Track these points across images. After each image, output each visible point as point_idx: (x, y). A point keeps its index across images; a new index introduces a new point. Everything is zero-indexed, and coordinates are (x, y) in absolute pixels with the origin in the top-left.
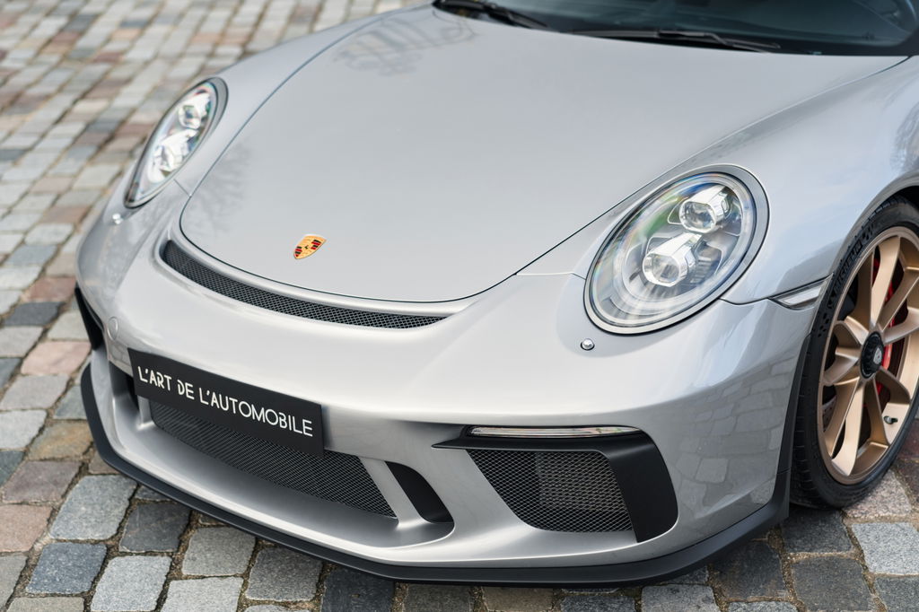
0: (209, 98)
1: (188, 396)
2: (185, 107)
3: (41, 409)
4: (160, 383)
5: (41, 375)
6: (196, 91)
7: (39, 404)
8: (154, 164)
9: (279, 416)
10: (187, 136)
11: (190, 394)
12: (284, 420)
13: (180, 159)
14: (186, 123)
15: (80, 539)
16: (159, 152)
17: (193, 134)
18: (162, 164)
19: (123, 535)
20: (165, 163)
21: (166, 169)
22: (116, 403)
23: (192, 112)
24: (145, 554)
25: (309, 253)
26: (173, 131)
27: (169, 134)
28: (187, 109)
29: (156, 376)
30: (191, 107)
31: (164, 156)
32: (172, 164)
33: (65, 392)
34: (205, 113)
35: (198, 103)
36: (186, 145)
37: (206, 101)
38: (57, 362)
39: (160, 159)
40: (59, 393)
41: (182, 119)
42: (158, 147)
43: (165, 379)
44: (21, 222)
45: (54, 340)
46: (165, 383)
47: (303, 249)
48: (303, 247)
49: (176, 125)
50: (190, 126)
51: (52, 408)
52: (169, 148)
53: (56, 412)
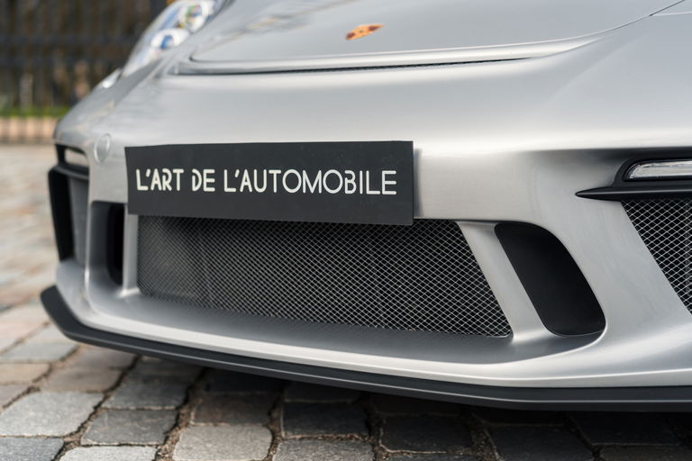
1: (206, 189)
4: (166, 184)
9: (344, 176)
11: (209, 185)
12: (352, 181)
15: (26, 434)
19: (87, 431)
22: (91, 277)
24: (120, 445)
29: (161, 174)
43: (174, 176)
46: (173, 183)
48: (357, 32)
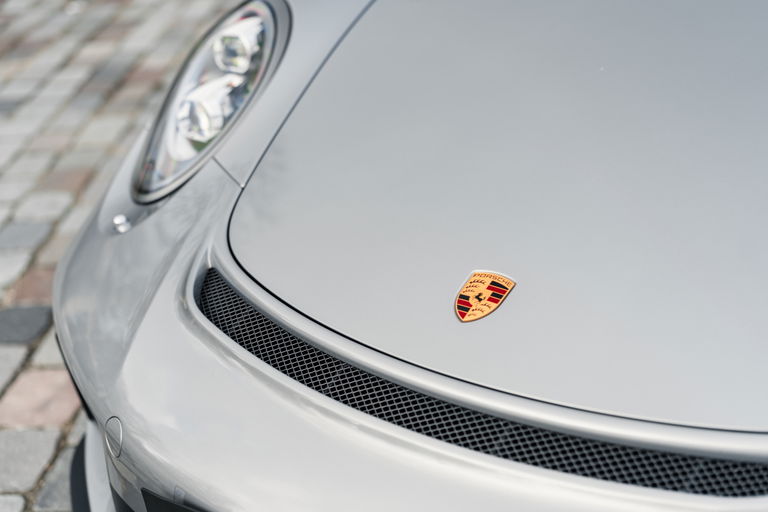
0: (262, 24)
2: (224, 39)
3: (16, 493)
5: (20, 428)
6: (239, 14)
7: (14, 484)
8: (177, 129)
10: (229, 85)
13: (219, 122)
14: (227, 64)
16: (185, 112)
17: (237, 81)
18: (190, 130)
20: (195, 128)
21: (197, 137)
23: (236, 46)
25: (487, 310)
26: (205, 78)
27: (200, 83)
28: (227, 41)
30: (234, 38)
31: (193, 118)
32: (207, 129)
33: (53, 461)
34: (256, 49)
35: (245, 32)
36: (227, 99)
37: (257, 30)
38: (43, 407)
39: (187, 123)
40: (44, 462)
41: (219, 59)
42: (182, 104)
44: (11, 190)
45: (42, 368)
47: (472, 301)
48: (471, 295)
49: (210, 68)
50: (233, 69)
51: (32, 491)
52: (200, 105)
53: (39, 498)
